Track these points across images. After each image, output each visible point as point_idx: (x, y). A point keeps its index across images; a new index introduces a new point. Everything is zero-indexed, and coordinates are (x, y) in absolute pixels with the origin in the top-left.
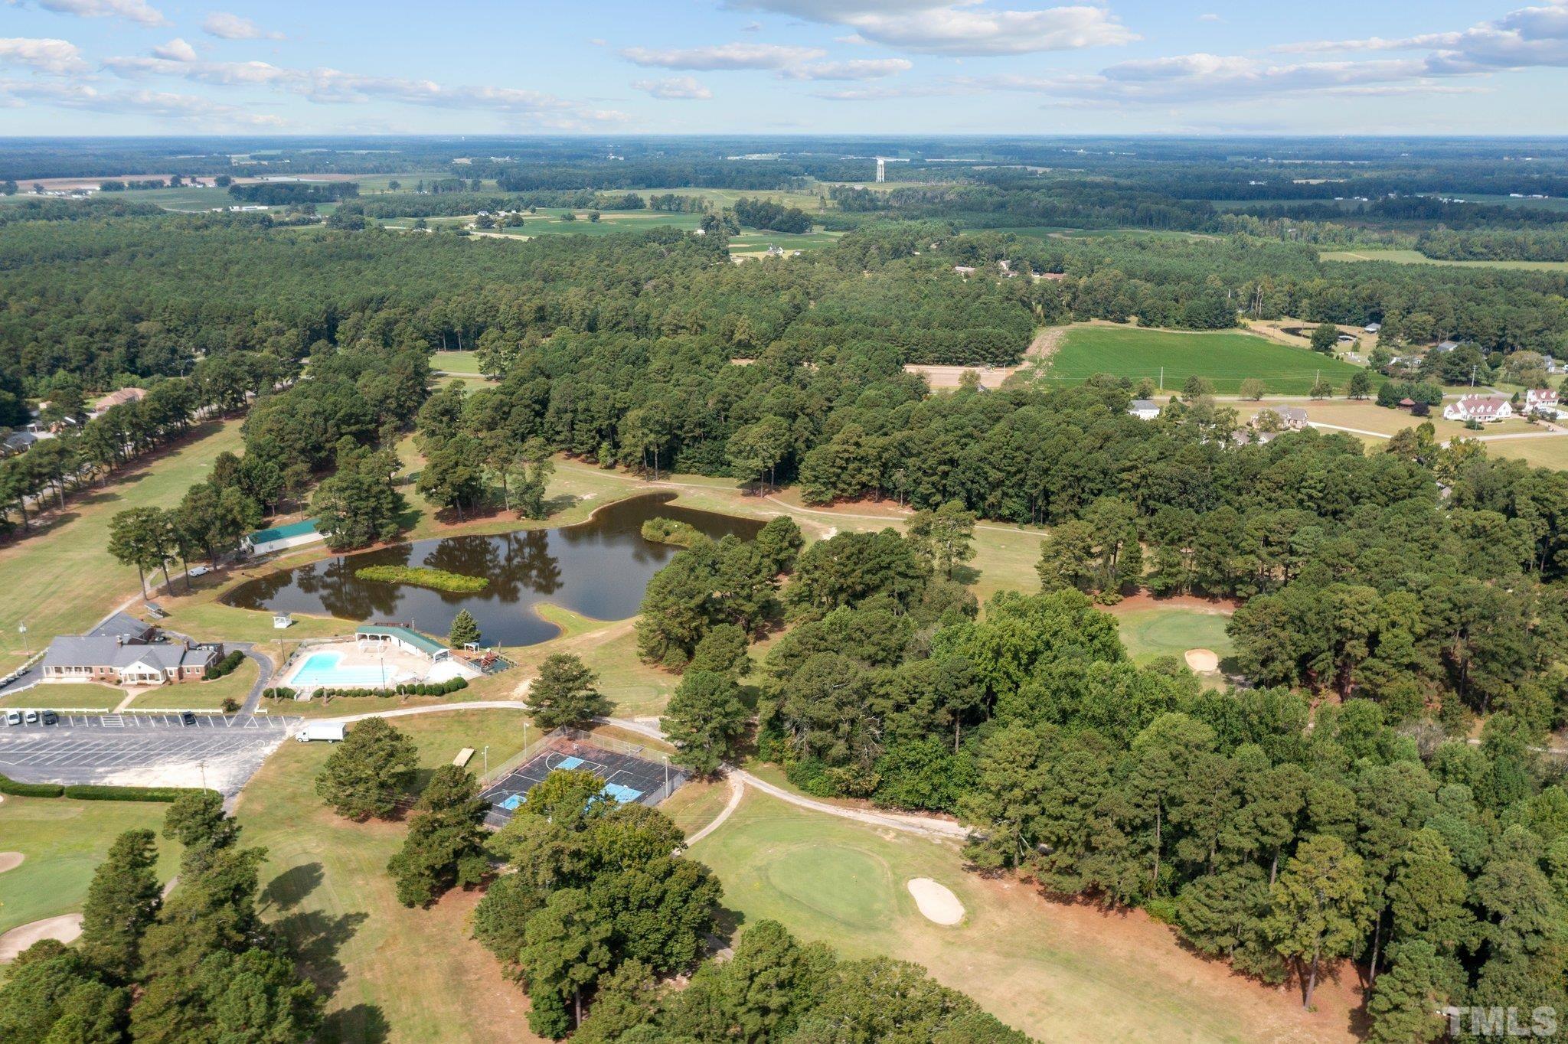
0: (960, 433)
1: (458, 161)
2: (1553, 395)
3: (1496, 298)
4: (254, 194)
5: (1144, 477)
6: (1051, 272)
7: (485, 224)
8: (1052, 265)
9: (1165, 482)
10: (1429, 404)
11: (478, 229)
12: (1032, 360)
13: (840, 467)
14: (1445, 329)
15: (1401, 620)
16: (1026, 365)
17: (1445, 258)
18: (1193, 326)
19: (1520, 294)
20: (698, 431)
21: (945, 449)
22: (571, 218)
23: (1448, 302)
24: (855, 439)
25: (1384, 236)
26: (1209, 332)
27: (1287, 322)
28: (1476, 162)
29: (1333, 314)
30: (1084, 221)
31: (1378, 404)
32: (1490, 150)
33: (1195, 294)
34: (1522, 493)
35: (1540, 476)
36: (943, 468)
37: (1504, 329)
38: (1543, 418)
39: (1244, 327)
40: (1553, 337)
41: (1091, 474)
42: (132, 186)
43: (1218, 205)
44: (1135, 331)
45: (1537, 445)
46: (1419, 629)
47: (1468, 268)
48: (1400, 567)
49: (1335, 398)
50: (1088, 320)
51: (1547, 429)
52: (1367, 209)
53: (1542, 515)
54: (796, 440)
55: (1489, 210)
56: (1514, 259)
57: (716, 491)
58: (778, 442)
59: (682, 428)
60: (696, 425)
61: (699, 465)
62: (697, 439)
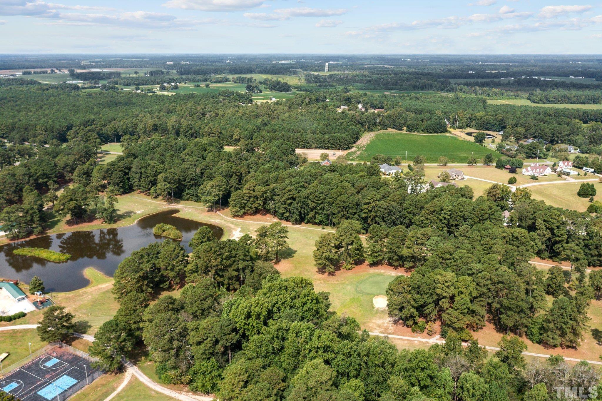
0: (297, 185)
1: (169, 63)
2: (570, 163)
3: (551, 121)
4: (79, 76)
5: (373, 207)
6: (379, 108)
7: (163, 88)
8: (379, 105)
9: (382, 210)
10: (517, 167)
11: (160, 91)
12: (357, 147)
13: (246, 200)
14: (530, 134)
15: (464, 291)
16: (354, 149)
17: (538, 103)
18: (428, 132)
19: (562, 119)
20: (192, 182)
21: (289, 193)
22: (199, 86)
23: (532, 122)
24: (253, 188)
25: (516, 93)
26: (435, 134)
27: (468, 130)
28: (559, 64)
29: (487, 127)
30: (399, 87)
31: (496, 167)
32: (565, 60)
33: (430, 119)
34: (539, 218)
35: (548, 209)
36: (289, 201)
37: (554, 134)
38: (564, 174)
39: (450, 132)
40: (573, 138)
41: (351, 205)
42: (35, 73)
43: (453, 81)
44: (404, 134)
45: (559, 187)
46: (475, 293)
47: (544, 108)
48: (470, 260)
49: (478, 164)
50: (386, 129)
51: (565, 179)
52: (511, 82)
53: (548, 228)
54: (231, 187)
55: (559, 83)
56: (566, 103)
57: (197, 209)
58: (221, 189)
59: (185, 181)
60: (191, 179)
61: (193, 197)
62: (192, 186)
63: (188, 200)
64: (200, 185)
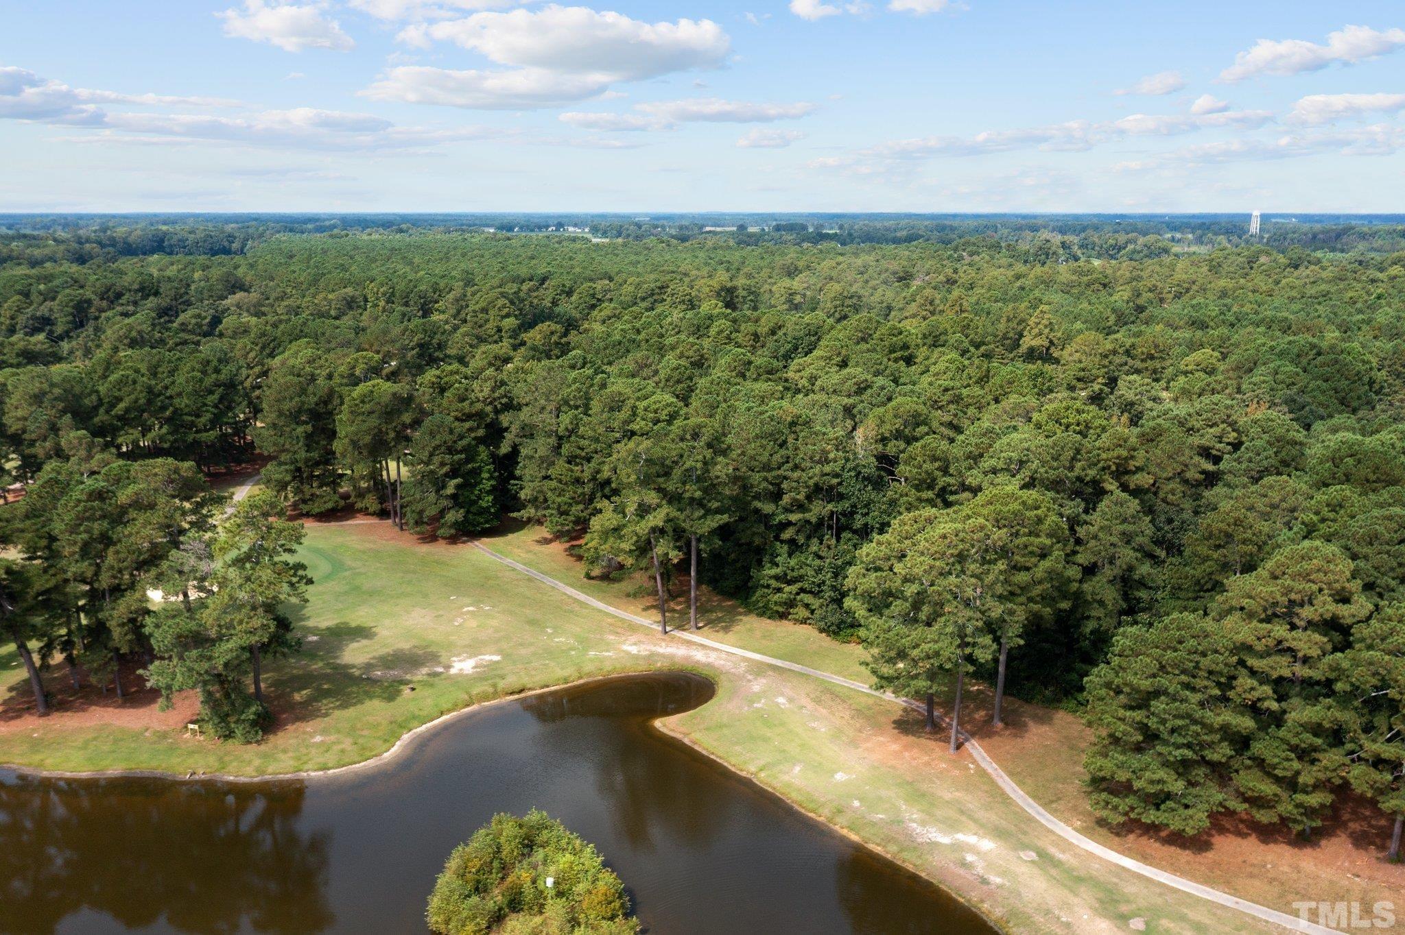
13: (1254, 709)
20: (819, 509)
24: (1326, 607)
54: (1090, 571)
57: (831, 694)
58: (1022, 578)
59: (776, 496)
60: (817, 491)
61: (815, 603)
62: (816, 529)
63: (783, 616)
64: (864, 533)
